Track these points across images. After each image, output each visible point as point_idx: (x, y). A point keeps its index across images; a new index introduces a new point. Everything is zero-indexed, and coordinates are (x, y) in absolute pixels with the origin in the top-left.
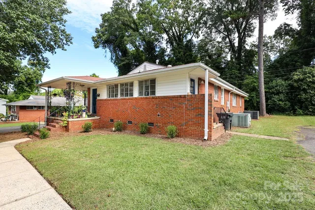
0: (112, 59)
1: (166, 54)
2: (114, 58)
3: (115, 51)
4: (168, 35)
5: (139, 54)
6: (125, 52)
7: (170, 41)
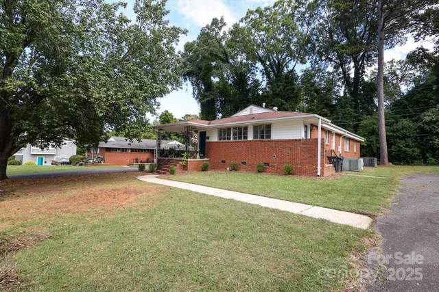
0: (194, 94)
1: (260, 87)
2: (196, 93)
3: (197, 85)
4: (264, 66)
5: (226, 88)
6: (209, 86)
7: (266, 73)
